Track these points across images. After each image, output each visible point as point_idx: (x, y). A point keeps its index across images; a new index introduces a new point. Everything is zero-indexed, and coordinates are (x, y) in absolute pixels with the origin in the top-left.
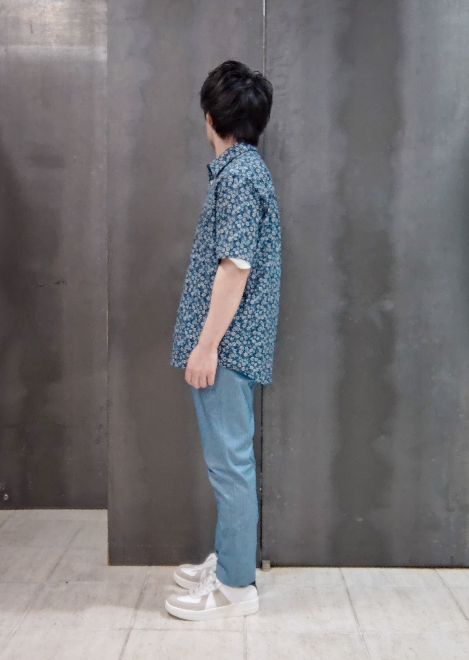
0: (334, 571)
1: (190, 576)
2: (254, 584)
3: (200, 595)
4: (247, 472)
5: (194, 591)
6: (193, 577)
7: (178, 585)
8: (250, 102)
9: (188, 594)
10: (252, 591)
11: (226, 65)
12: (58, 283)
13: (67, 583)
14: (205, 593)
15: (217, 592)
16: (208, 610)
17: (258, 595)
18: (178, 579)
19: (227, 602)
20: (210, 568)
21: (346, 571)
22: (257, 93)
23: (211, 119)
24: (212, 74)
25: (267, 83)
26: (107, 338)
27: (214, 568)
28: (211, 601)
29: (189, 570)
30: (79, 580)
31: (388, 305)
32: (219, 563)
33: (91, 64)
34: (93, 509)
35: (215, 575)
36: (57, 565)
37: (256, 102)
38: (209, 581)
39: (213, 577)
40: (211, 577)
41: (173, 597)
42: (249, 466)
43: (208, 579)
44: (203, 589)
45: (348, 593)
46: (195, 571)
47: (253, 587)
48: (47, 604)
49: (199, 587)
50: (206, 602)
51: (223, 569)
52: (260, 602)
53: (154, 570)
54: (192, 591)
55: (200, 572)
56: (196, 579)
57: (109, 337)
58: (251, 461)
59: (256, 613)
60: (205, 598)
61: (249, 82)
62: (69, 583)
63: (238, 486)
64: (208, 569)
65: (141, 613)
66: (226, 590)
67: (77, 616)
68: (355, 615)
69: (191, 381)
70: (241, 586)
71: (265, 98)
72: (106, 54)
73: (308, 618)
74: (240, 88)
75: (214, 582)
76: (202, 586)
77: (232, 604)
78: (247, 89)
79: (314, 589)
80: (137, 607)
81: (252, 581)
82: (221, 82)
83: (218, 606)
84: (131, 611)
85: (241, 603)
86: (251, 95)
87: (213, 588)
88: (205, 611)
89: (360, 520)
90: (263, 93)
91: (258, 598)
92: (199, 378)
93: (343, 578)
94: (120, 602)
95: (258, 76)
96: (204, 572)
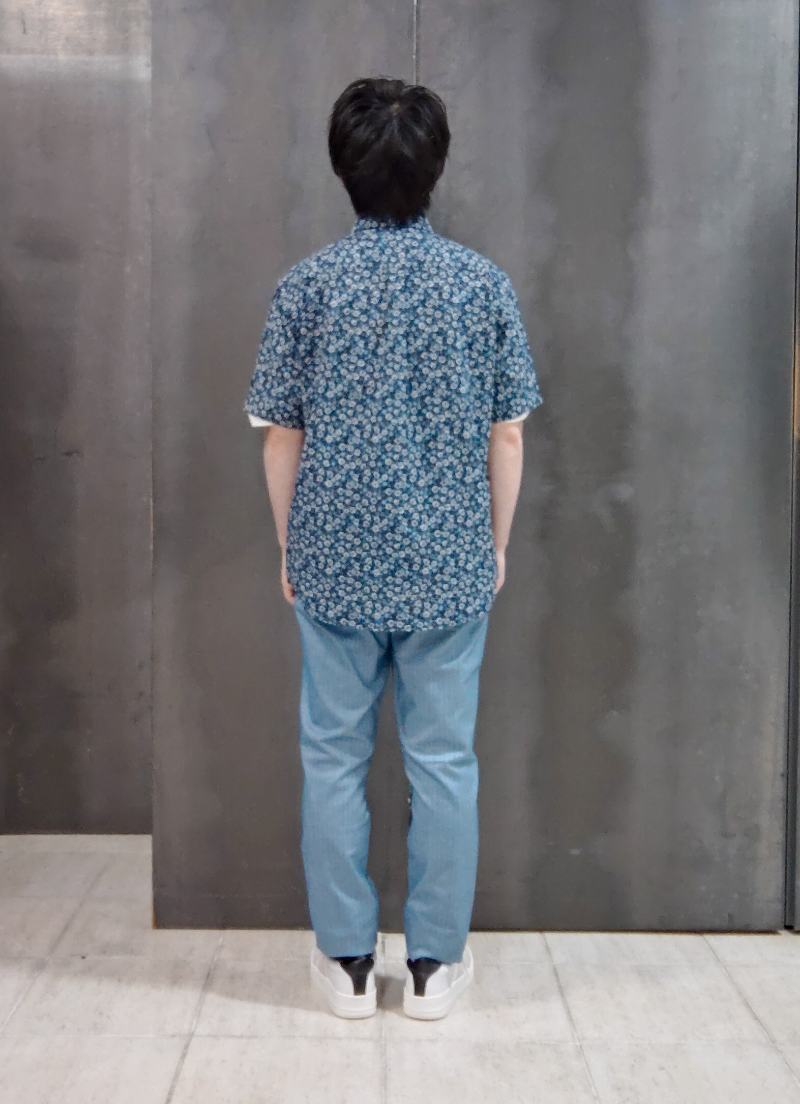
0: (533, 939)
12: (69, 454)
13: (83, 958)
21: (553, 938)
26: (152, 548)
30: (104, 952)
31: (624, 491)
33: (125, 86)
34: (127, 834)
36: (66, 929)
45: (557, 975)
48: (51, 992)
53: (230, 935)
57: (154, 546)
62: (88, 958)
67: (101, 1013)
68: (568, 1012)
72: (150, 69)
73: (488, 1016)
79: (498, 968)
89: (575, 852)
93: (548, 950)
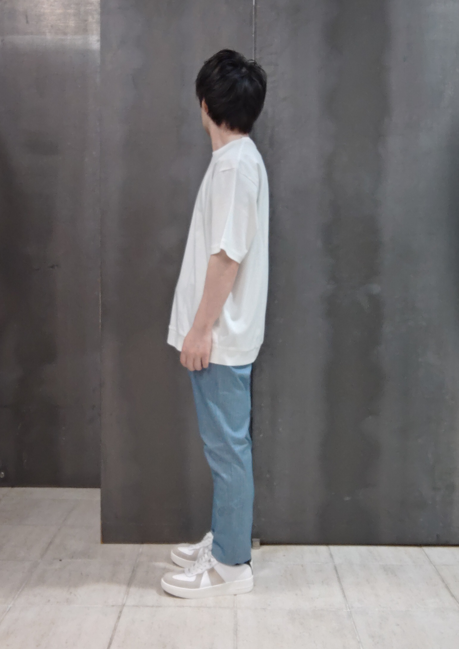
0: (322, 549)
1: (186, 555)
2: (248, 563)
3: (196, 573)
4: (243, 452)
5: (189, 570)
6: (190, 556)
7: (175, 564)
8: (246, 90)
9: (183, 572)
10: (246, 570)
11: (221, 53)
12: (52, 267)
13: (60, 560)
14: (199, 571)
15: (212, 571)
16: (203, 588)
17: (253, 573)
18: (175, 557)
19: (222, 581)
20: (207, 547)
21: (335, 549)
22: (251, 81)
23: (207, 106)
24: (208, 64)
25: (262, 71)
27: (211, 547)
28: (206, 579)
29: (186, 549)
30: (72, 557)
31: (376, 288)
32: (215, 542)
33: (85, 53)
34: (86, 488)
35: (210, 553)
36: (50, 543)
37: (251, 89)
38: (204, 560)
39: (208, 556)
40: (206, 556)
41: (168, 575)
42: (245, 446)
43: (203, 558)
44: (198, 568)
45: (336, 571)
46: (193, 550)
47: (246, 566)
48: (42, 581)
49: (194, 565)
50: (201, 579)
51: (219, 548)
52: (255, 580)
53: (146, 547)
54: (187, 569)
55: (197, 551)
56: (194, 558)
57: (101, 320)
58: (247, 441)
59: (250, 592)
60: (200, 576)
61: (244, 70)
62: (63, 561)
63: (236, 466)
64: (205, 548)
65: (133, 590)
66: (222, 569)
67: (71, 593)
68: (343, 592)
69: (186, 363)
70: (237, 564)
71: (260, 86)
72: (99, 43)
73: (296, 595)
74: (237, 76)
75: (210, 561)
76: (197, 565)
77: (227, 583)
78: (242, 77)
79: (302, 566)
80: (129, 584)
81: (247, 560)
82: (216, 70)
83: (213, 584)
84: (124, 588)
85: (236, 581)
86: (246, 83)
87: (208, 567)
88: (200, 589)
89: (347, 499)
90: (258, 81)
91: (252, 577)
92: (194, 360)
93: (331, 556)
94: (113, 579)
95: (253, 65)
96: (201, 550)
